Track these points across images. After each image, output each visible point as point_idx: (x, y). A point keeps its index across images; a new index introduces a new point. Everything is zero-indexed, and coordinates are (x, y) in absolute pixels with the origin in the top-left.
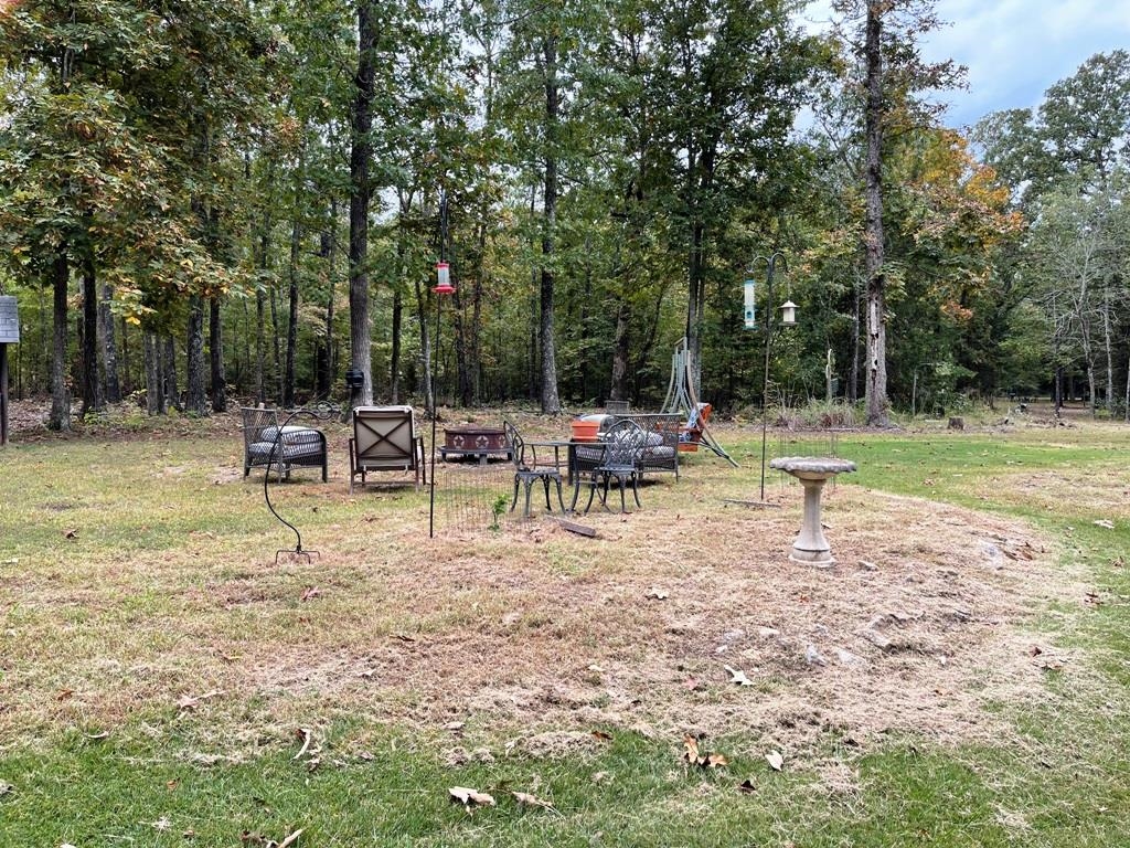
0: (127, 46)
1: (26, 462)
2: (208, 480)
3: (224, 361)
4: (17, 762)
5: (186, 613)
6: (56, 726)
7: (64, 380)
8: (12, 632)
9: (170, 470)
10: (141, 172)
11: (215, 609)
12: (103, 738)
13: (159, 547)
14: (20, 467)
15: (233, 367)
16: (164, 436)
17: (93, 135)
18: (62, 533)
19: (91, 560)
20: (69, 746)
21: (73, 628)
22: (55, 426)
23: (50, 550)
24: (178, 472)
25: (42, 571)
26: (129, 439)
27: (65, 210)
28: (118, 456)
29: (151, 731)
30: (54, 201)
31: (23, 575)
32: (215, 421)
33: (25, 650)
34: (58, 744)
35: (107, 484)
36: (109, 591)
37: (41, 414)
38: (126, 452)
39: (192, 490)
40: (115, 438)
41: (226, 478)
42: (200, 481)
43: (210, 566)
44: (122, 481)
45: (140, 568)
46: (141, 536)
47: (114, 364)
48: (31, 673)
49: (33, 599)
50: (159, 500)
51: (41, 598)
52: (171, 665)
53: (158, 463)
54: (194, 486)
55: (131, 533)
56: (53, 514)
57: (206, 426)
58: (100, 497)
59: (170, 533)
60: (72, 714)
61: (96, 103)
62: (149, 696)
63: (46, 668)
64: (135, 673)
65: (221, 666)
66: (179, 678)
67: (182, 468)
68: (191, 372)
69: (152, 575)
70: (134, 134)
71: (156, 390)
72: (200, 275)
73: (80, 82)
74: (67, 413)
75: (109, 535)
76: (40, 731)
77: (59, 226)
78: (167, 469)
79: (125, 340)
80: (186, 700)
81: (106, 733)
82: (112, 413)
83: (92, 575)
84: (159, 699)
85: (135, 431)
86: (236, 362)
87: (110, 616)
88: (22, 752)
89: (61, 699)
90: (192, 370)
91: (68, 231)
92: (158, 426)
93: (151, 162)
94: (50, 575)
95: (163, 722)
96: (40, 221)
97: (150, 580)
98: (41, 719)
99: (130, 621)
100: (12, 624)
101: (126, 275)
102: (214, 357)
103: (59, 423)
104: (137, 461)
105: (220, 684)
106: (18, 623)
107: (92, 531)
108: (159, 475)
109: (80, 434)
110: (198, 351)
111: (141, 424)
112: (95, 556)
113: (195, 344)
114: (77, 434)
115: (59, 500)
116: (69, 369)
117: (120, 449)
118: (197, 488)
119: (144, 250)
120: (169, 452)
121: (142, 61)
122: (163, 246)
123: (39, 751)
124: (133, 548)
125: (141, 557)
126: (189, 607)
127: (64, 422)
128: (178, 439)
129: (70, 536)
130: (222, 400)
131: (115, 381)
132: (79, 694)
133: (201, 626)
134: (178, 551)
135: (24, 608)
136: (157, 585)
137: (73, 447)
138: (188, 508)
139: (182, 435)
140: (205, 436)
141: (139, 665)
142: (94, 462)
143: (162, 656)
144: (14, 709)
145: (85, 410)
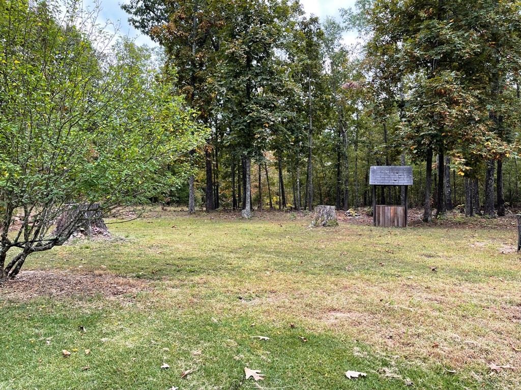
0: (461, 49)
1: (415, 235)
2: (497, 250)
3: (504, 191)
4: (415, 371)
5: (491, 319)
6: (432, 360)
7: (430, 201)
8: (411, 309)
9: (478, 243)
10: (466, 104)
11: (506, 320)
12: (453, 373)
13: (474, 282)
14: (412, 237)
15: (508, 193)
16: (474, 227)
17: (445, 92)
18: (430, 268)
19: (443, 283)
20: (438, 371)
21: (437, 313)
22: (426, 220)
23: (425, 275)
24: (481, 245)
25: (422, 284)
26: (457, 228)
27: (432, 128)
28: (453, 235)
29: (476, 377)
30: (428, 124)
31: (415, 285)
32: (499, 220)
33: (417, 319)
34: (432, 369)
35: (448, 248)
36: (453, 299)
37: (420, 215)
38: (456, 233)
39: (489, 255)
40: (451, 227)
41: (508, 251)
42: (493, 251)
43: (502, 296)
44: (455, 247)
45: (466, 291)
46: (466, 275)
47: (450, 193)
48: (420, 331)
49: (419, 296)
50: (473, 258)
51: (423, 296)
52: (485, 345)
53: (472, 240)
54: (491, 253)
55: (461, 273)
56: (426, 259)
57: (495, 223)
58: (445, 253)
59: (480, 275)
60: (438, 356)
61: (447, 78)
62: (474, 358)
63: (426, 330)
64: (467, 344)
65: (511, 352)
66: (489, 353)
67: (484, 244)
68: (487, 196)
69: (472, 295)
70: (463, 88)
71: (469, 205)
72: (494, 149)
73: (439, 71)
74: (431, 215)
75: (451, 272)
76: (425, 360)
77: (430, 134)
78: (476, 243)
79: (455, 182)
80: (493, 366)
81: (454, 371)
82: (449, 215)
83: (444, 290)
84: (480, 361)
85: (460, 224)
86: (510, 191)
87: (454, 312)
88: (417, 368)
89: (433, 347)
90: (487, 195)
91: (433, 136)
92: (470, 222)
93: (471, 99)
94: (426, 286)
95: (482, 374)
96: (422, 134)
97: (472, 297)
98: (425, 354)
99: (463, 316)
100: (411, 306)
101: (458, 153)
102: (499, 189)
103: (427, 219)
104: (461, 238)
105: (511, 362)
106: (414, 306)
107: (443, 269)
108: (472, 246)
109: (436, 224)
110: (491, 186)
111: (462, 221)
112: (445, 281)
113: (489, 182)
114: (434, 224)
115: (428, 253)
116: (432, 196)
117: (454, 232)
118: (492, 254)
119: (467, 140)
120: (476, 235)
121: (467, 55)
122: (476, 137)
123: (424, 370)
124: (462, 280)
125: (466, 285)
126: (493, 316)
127: (429, 219)
128: (480, 229)
129: (433, 270)
130: (503, 210)
131: (450, 201)
132: (442, 347)
133: (499, 328)
134: (484, 285)
135: (416, 300)
136: (475, 301)
137: (433, 230)
138: (488, 264)
139: (482, 227)
140: (495, 228)
141: (469, 340)
142: (442, 237)
143: (480, 338)
144: (413, 346)
145: (438, 213)
